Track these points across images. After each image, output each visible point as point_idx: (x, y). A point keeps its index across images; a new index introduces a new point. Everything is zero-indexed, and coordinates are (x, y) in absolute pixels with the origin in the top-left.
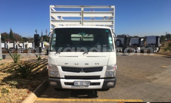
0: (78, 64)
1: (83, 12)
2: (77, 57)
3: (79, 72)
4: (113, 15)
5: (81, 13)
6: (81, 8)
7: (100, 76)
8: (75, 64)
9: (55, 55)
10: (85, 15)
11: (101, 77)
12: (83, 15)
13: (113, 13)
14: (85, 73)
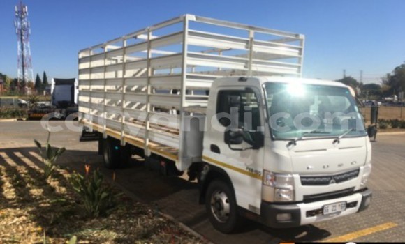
0: (328, 166)
1: (252, 39)
2: (325, 150)
3: (326, 183)
4: (300, 54)
5: (247, 42)
6: (249, 32)
7: (353, 188)
8: (324, 167)
9: (289, 150)
10: (256, 49)
11: (356, 189)
12: (251, 48)
13: (300, 50)
14: (335, 184)
